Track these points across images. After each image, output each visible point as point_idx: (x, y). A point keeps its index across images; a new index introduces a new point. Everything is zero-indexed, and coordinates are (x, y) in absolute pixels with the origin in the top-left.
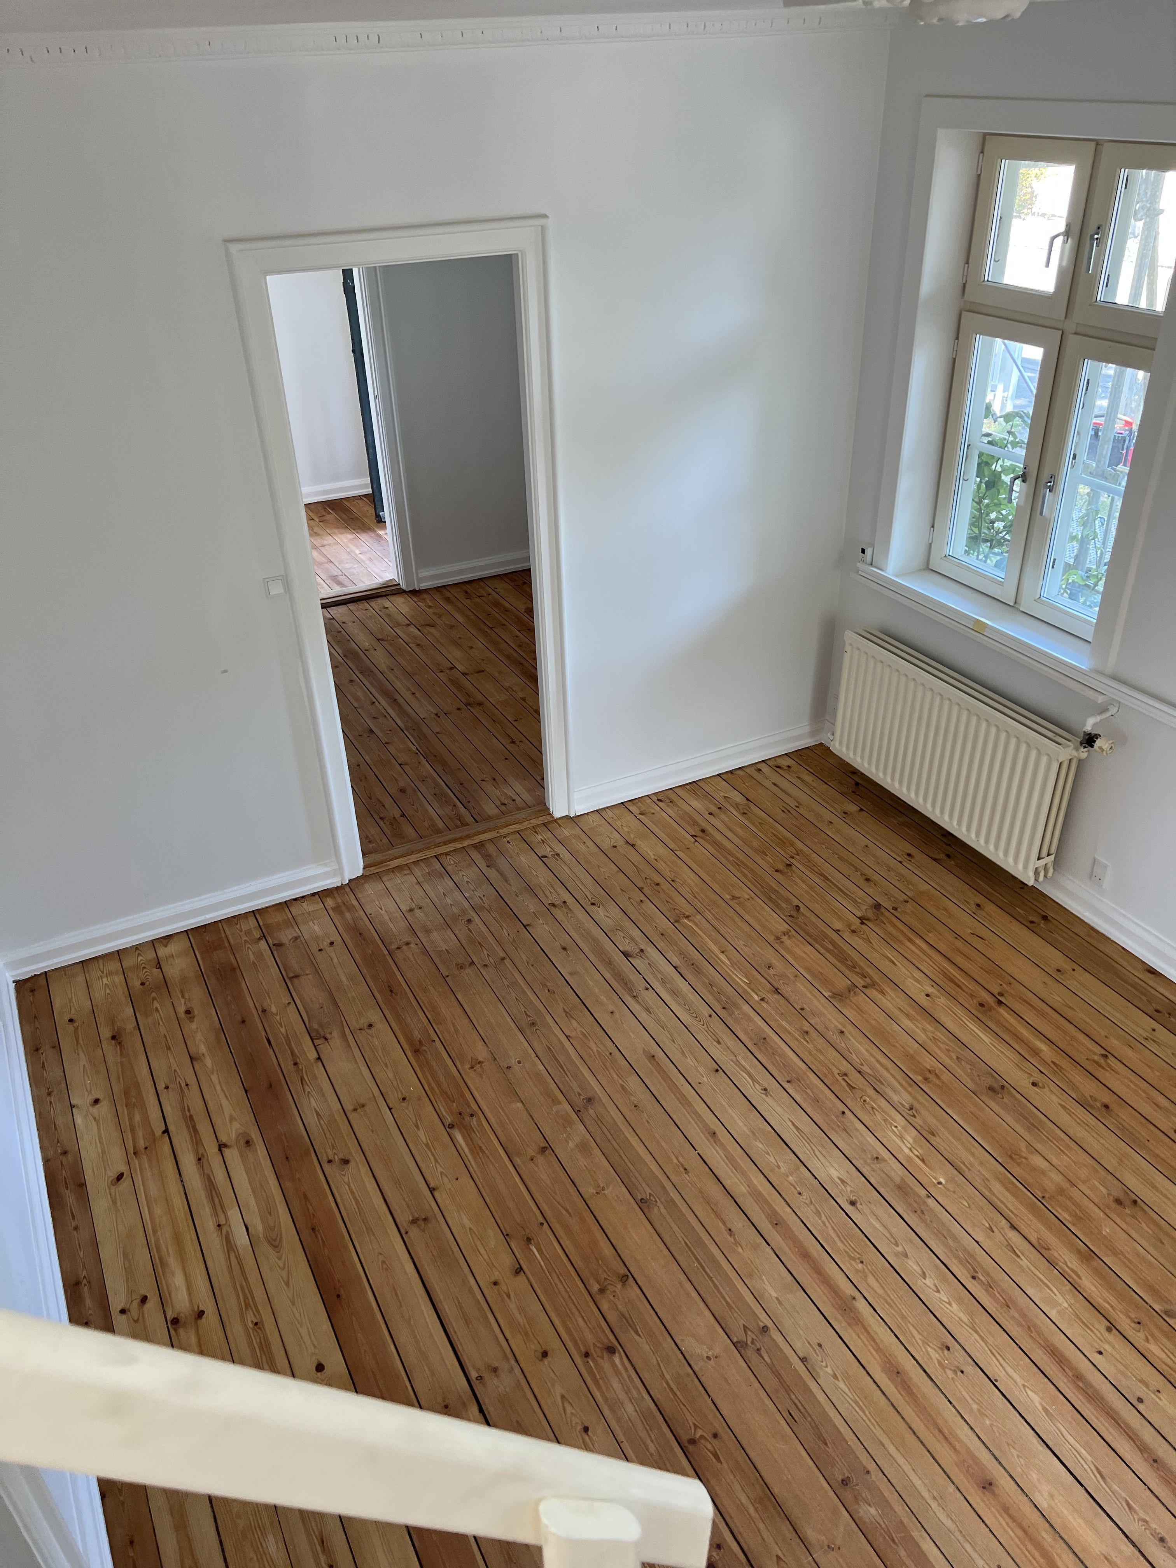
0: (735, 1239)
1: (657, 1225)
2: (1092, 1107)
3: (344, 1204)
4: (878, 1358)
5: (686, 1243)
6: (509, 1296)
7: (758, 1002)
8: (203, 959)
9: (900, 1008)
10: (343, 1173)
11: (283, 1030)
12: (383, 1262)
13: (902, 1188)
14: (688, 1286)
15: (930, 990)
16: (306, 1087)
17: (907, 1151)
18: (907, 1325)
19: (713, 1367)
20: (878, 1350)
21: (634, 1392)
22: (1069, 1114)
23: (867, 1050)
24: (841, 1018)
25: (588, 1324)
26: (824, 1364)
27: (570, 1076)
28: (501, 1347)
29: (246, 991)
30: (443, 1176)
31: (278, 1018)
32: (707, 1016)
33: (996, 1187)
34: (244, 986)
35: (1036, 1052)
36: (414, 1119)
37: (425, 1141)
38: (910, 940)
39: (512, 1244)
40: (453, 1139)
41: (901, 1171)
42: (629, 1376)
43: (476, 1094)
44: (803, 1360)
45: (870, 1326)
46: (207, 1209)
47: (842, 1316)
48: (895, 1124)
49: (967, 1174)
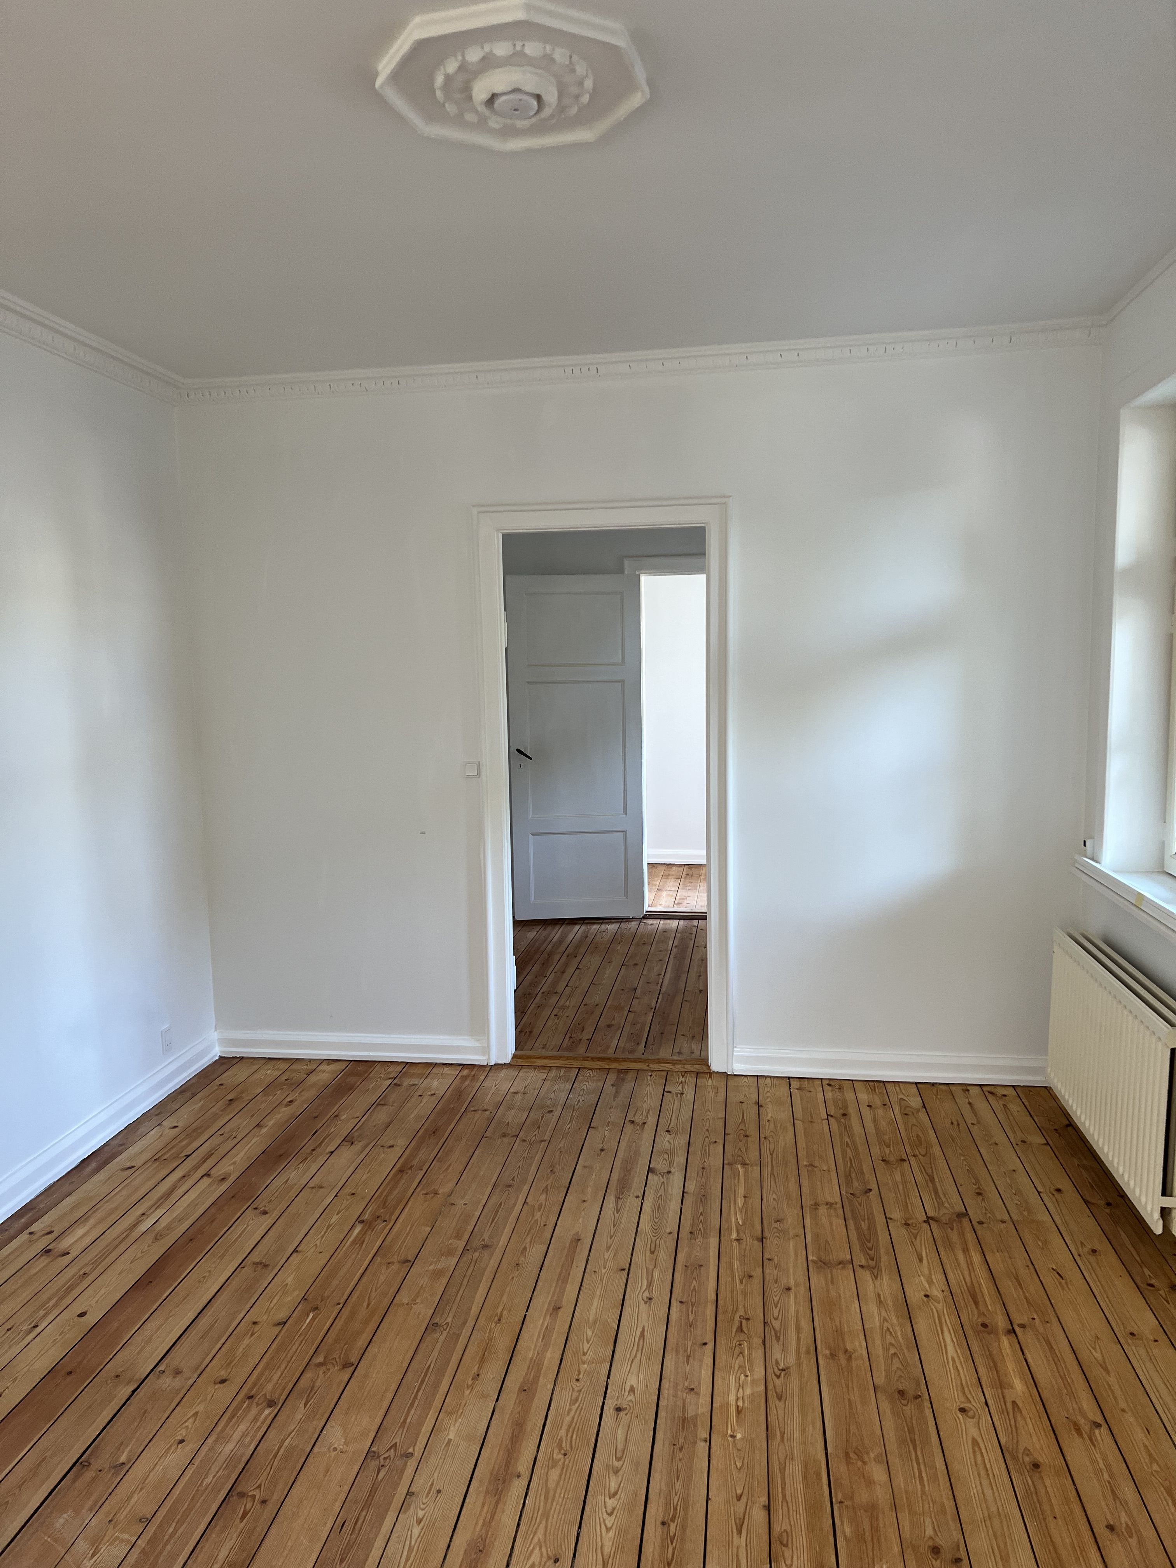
0: (473, 1383)
1: (423, 1346)
2: (1015, 1458)
3: (229, 1235)
4: (478, 1530)
5: (429, 1367)
6: (252, 1335)
7: (731, 1241)
8: (340, 1078)
9: (879, 1295)
10: (254, 1218)
11: (333, 1130)
12: (204, 1277)
13: (685, 1422)
14: (390, 1395)
15: (936, 1292)
16: (302, 1164)
17: (732, 1398)
18: (540, 1523)
19: (330, 1457)
20: (487, 1525)
21: (248, 1439)
22: (974, 1452)
23: (797, 1312)
24: (802, 1279)
25: (281, 1379)
26: (422, 1506)
27: (492, 1227)
28: (202, 1362)
29: (339, 1104)
30: (314, 1247)
31: (339, 1122)
32: (668, 1231)
33: (795, 1470)
34: (344, 1099)
35: (1002, 1384)
36: (343, 1207)
37: (331, 1223)
38: (966, 1250)
39: (300, 1306)
40: (353, 1229)
41: (704, 1409)
42: (259, 1428)
43: (406, 1210)
44: (409, 1494)
45: (505, 1504)
46: (150, 1203)
47: (489, 1482)
48: (748, 1373)
49: (775, 1444)
